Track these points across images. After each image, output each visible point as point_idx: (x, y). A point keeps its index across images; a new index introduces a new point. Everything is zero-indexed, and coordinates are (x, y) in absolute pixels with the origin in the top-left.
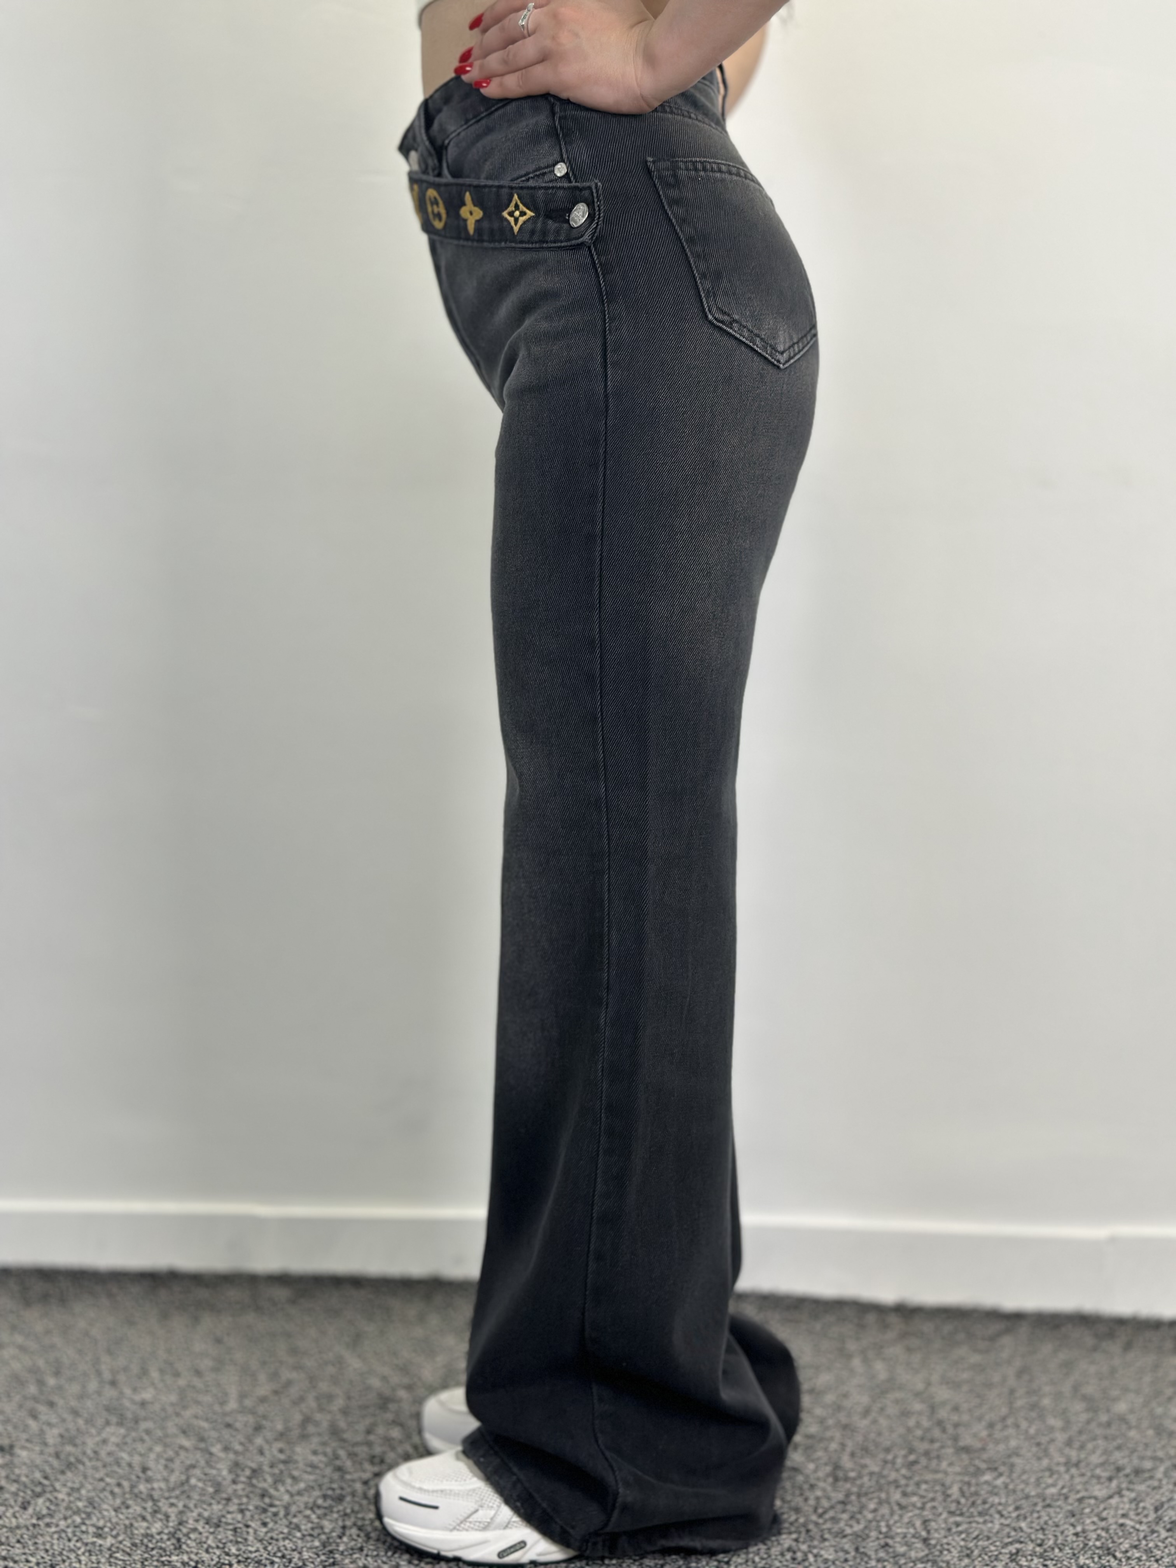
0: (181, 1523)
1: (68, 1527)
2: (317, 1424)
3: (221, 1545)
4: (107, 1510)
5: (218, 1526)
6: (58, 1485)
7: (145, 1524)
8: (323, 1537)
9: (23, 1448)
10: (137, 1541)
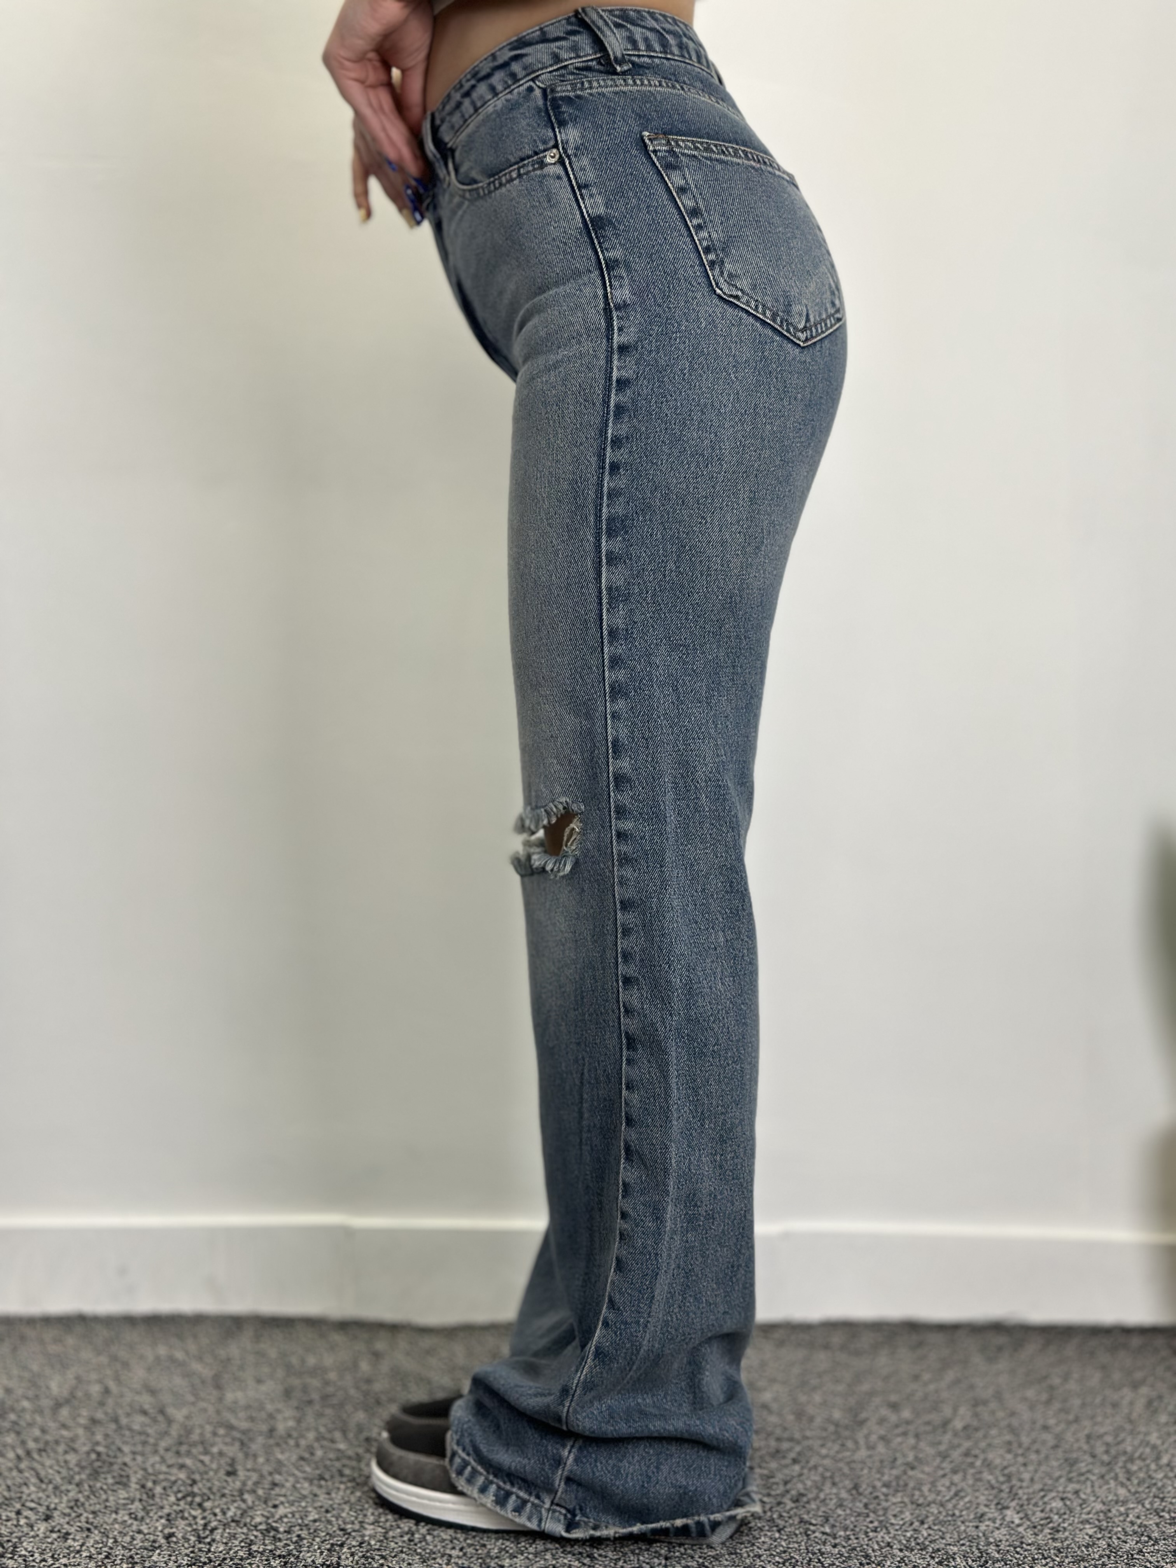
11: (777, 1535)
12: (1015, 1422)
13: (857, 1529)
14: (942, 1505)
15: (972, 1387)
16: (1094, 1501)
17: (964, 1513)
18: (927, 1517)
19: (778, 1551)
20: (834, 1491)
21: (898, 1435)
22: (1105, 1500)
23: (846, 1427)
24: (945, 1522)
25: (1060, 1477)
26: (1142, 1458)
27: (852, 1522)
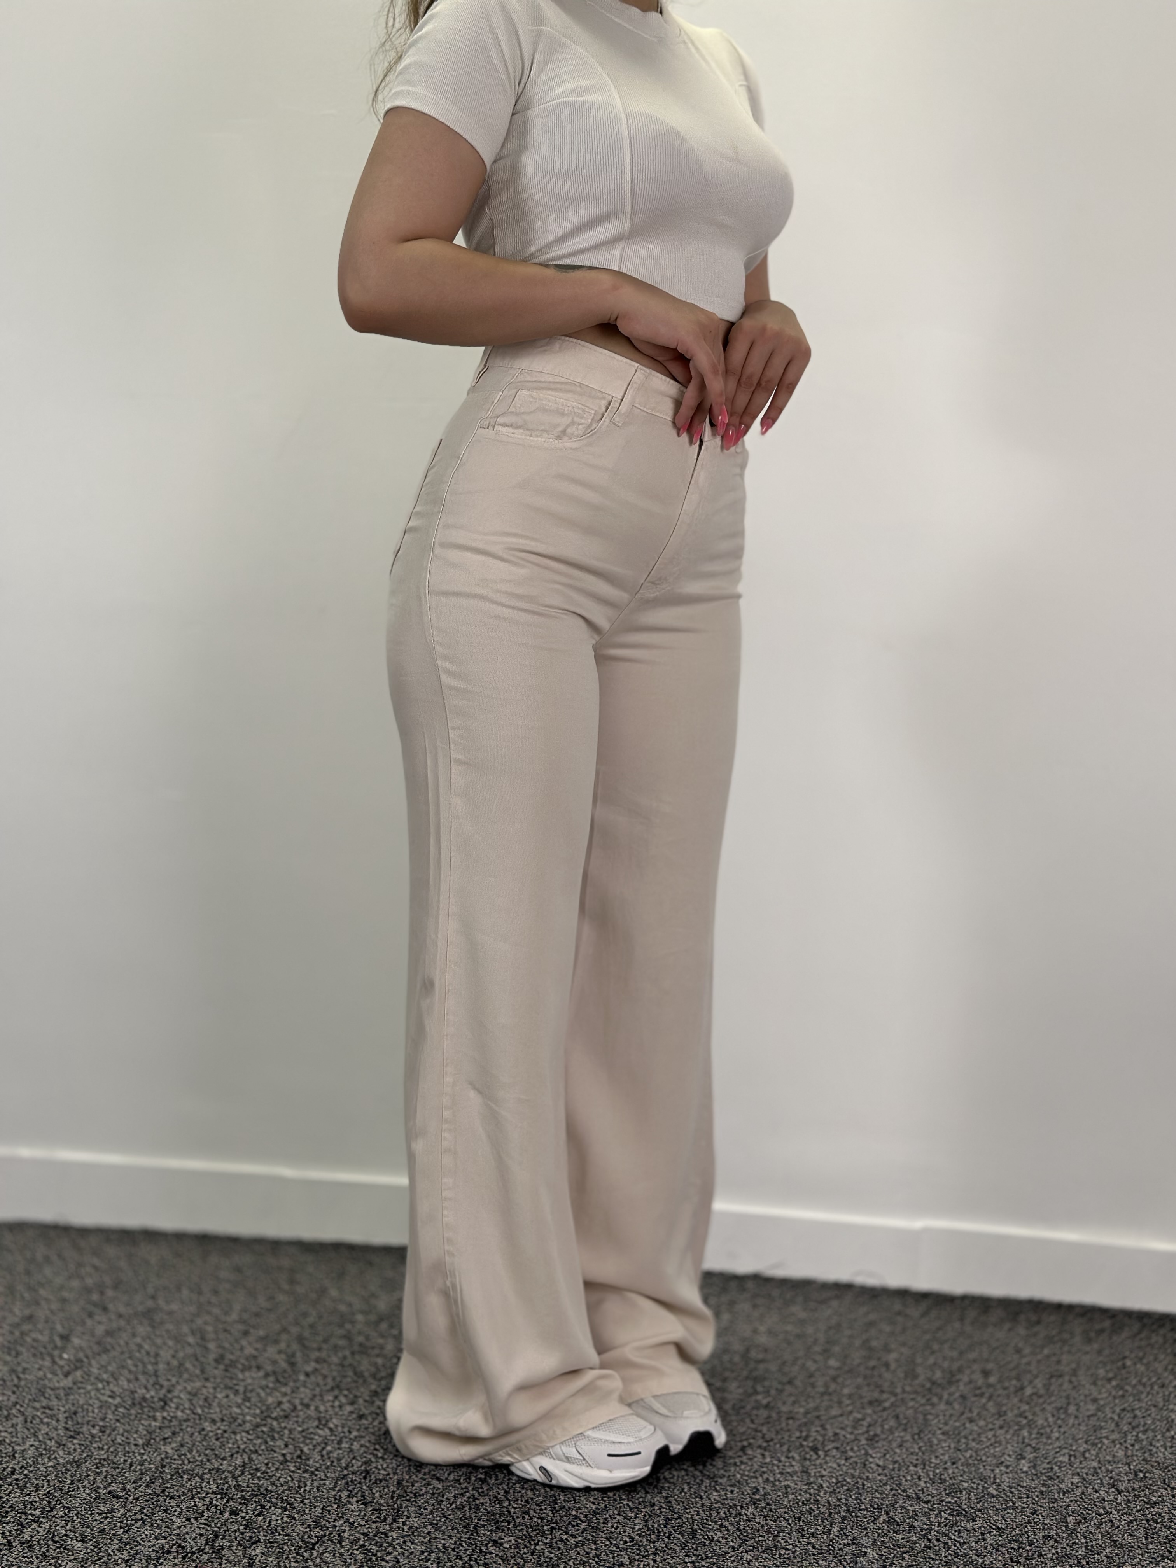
0: (169, 1391)
1: (93, 1390)
2: (289, 1332)
3: (192, 1407)
4: (122, 1381)
5: (195, 1395)
6: (93, 1362)
7: (144, 1391)
8: (264, 1408)
9: (78, 1337)
10: (136, 1402)
11: (843, 1462)
12: (1074, 1394)
13: (902, 1464)
14: (976, 1452)
15: (1059, 1362)
16: (1093, 1460)
17: (989, 1459)
18: (960, 1459)
19: (838, 1474)
20: (902, 1434)
21: (976, 1395)
22: (1102, 1459)
23: (939, 1385)
24: (970, 1465)
25: (1082, 1438)
26: (1154, 1431)
27: (903, 1459)
